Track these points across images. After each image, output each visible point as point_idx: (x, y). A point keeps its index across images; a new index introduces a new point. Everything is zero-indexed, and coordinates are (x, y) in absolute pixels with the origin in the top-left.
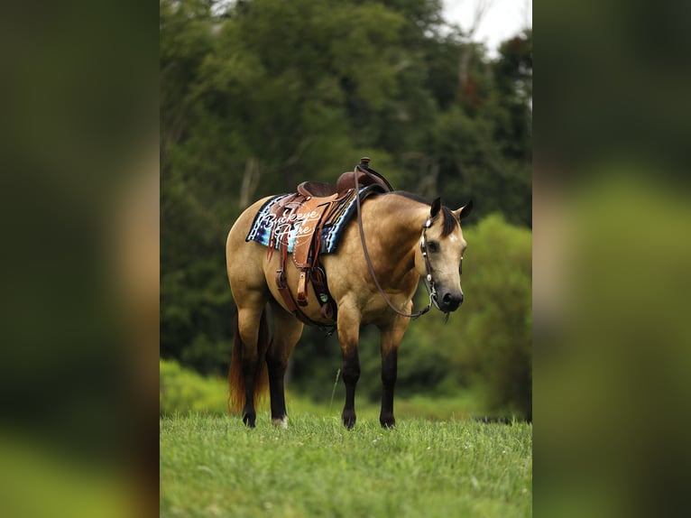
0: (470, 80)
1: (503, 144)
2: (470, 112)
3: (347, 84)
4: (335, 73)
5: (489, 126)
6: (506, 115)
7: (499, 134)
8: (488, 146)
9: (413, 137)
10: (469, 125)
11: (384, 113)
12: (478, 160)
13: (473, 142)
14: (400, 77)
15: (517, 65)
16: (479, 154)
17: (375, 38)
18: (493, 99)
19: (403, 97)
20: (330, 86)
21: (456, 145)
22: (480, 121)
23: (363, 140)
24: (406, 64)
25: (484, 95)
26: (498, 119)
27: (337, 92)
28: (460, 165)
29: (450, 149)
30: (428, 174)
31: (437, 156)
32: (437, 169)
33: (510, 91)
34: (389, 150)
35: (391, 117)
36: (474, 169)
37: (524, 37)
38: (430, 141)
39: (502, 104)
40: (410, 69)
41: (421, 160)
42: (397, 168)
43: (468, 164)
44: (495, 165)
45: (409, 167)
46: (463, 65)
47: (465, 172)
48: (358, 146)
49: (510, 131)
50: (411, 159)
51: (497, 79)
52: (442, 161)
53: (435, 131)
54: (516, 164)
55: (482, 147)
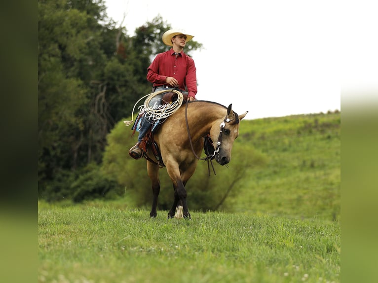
0: (121, 46)
1: (138, 77)
2: (122, 61)
3: (62, 48)
4: (56, 42)
5: (131, 68)
6: (140, 63)
7: (136, 72)
8: (130, 77)
9: (94, 74)
10: (122, 68)
11: (81, 61)
12: (126, 84)
13: (123, 76)
14: (88, 44)
15: (144, 39)
16: (126, 81)
17: (74, 25)
18: (133, 55)
19: (91, 53)
20: (54, 48)
21: (116, 78)
22: (126, 65)
23: (70, 74)
24: (91, 38)
25: (129, 53)
26: (135, 65)
27: (58, 51)
28: (117, 87)
29: (112, 79)
30: (102, 91)
31: (106, 82)
32: (105, 88)
33: (141, 52)
34: (82, 79)
35: (85, 63)
36: (124, 89)
37: (147, 26)
38: (103, 75)
39: (137, 58)
40: (93, 40)
41: (98, 84)
42: (86, 88)
43: (121, 86)
44: (134, 87)
45: (92, 88)
46: (117, 39)
47: (119, 90)
48: (67, 77)
49: (141, 70)
50: (93, 83)
51: (135, 45)
52: (108, 85)
53: (106, 70)
54: (144, 86)
55: (128, 78)
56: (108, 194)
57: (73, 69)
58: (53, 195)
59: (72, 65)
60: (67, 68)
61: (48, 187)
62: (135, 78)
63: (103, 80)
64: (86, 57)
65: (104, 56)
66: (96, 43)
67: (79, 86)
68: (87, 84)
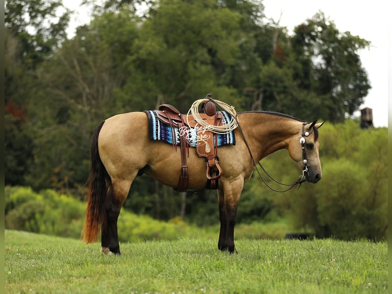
0: (279, 47)
1: (299, 82)
2: (280, 65)
3: (212, 52)
4: (204, 46)
5: (290, 72)
6: (300, 66)
7: (296, 76)
8: (289, 82)
9: (248, 80)
10: (280, 72)
11: (232, 67)
12: (285, 91)
13: (282, 81)
14: (241, 46)
15: (304, 39)
16: (285, 87)
17: (225, 26)
18: (292, 57)
19: (243, 57)
20: (202, 53)
21: (273, 84)
22: (285, 69)
23: (221, 82)
24: (243, 39)
25: (287, 55)
26: (295, 68)
27: (207, 57)
28: (275, 94)
29: (269, 85)
30: (258, 99)
31: (262, 89)
32: (261, 96)
33: (301, 53)
34: (236, 86)
35: (237, 69)
36: (282, 96)
37: (307, 23)
38: (258, 81)
39: (297, 60)
40: (246, 42)
41: (253, 92)
42: (240, 97)
43: (279, 93)
44: (294, 93)
45: (247, 96)
46: (275, 40)
47: (277, 97)
48: (219, 85)
49: (302, 74)
50: (248, 91)
51: (294, 46)
52: (264, 92)
53: (261, 75)
54: (305, 92)
55: (287, 83)
56: (268, 216)
57: (224, 76)
58: (207, 218)
59: (224, 72)
60: (218, 75)
61: (202, 210)
62: (295, 83)
63: (258, 87)
64: (239, 62)
65: (259, 60)
66: (249, 45)
67: (232, 94)
68: (240, 93)
